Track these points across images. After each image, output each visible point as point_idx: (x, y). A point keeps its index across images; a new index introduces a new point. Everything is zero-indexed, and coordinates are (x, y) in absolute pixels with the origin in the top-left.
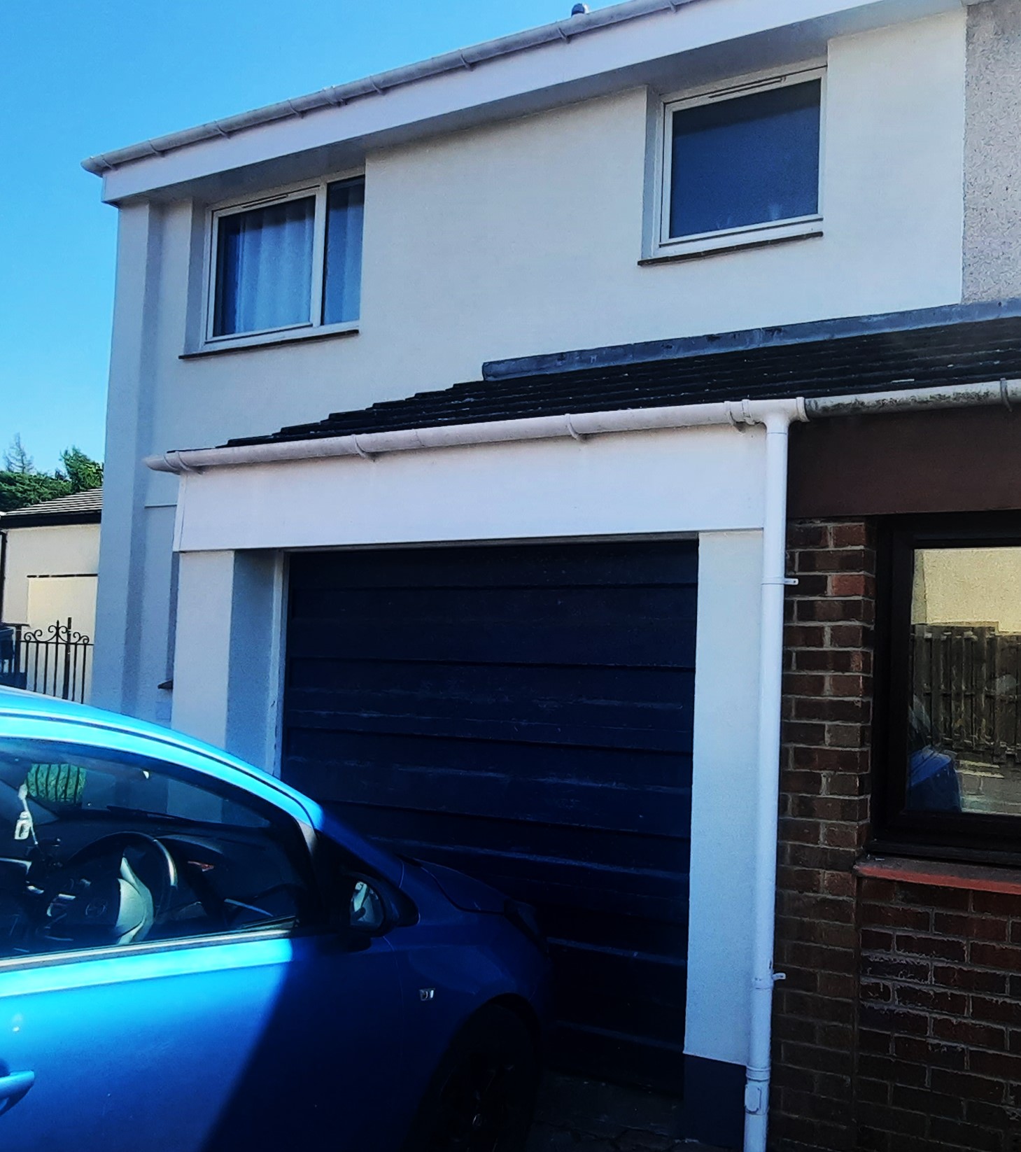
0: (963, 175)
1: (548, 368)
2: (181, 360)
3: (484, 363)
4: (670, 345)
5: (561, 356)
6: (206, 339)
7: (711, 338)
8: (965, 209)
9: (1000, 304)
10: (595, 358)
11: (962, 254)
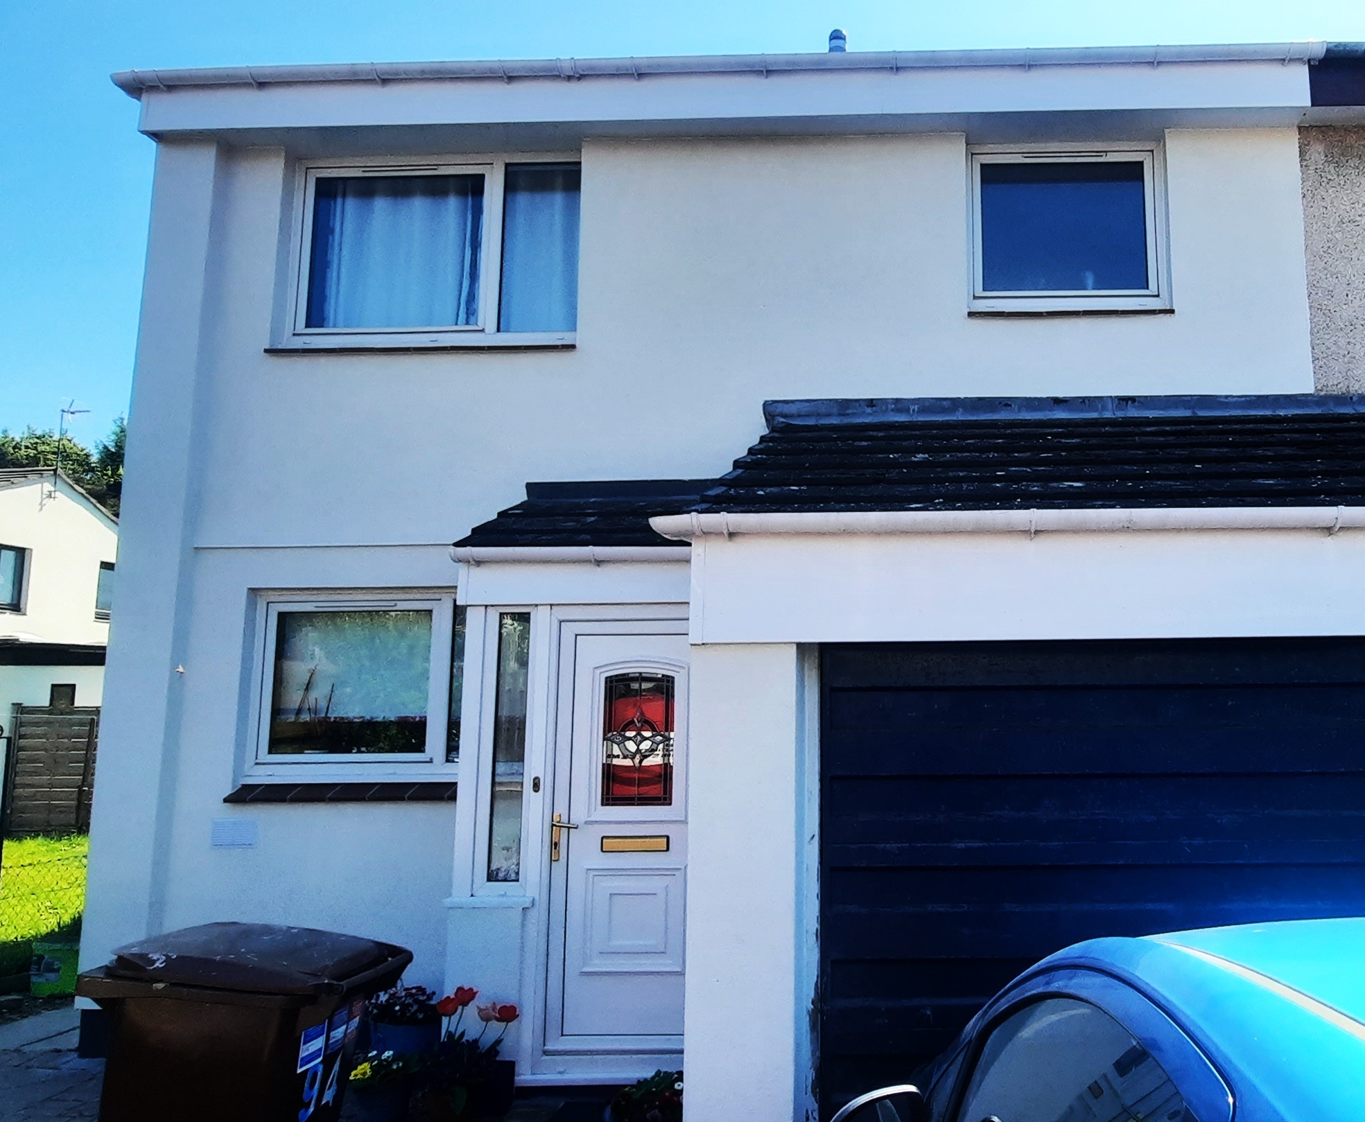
0: (1306, 277)
1: (854, 414)
2: (266, 354)
3: (766, 402)
4: (1009, 403)
5: (871, 403)
6: (294, 330)
7: (1057, 401)
8: (1311, 307)
9: (1351, 398)
10: (916, 407)
11: (1310, 349)
